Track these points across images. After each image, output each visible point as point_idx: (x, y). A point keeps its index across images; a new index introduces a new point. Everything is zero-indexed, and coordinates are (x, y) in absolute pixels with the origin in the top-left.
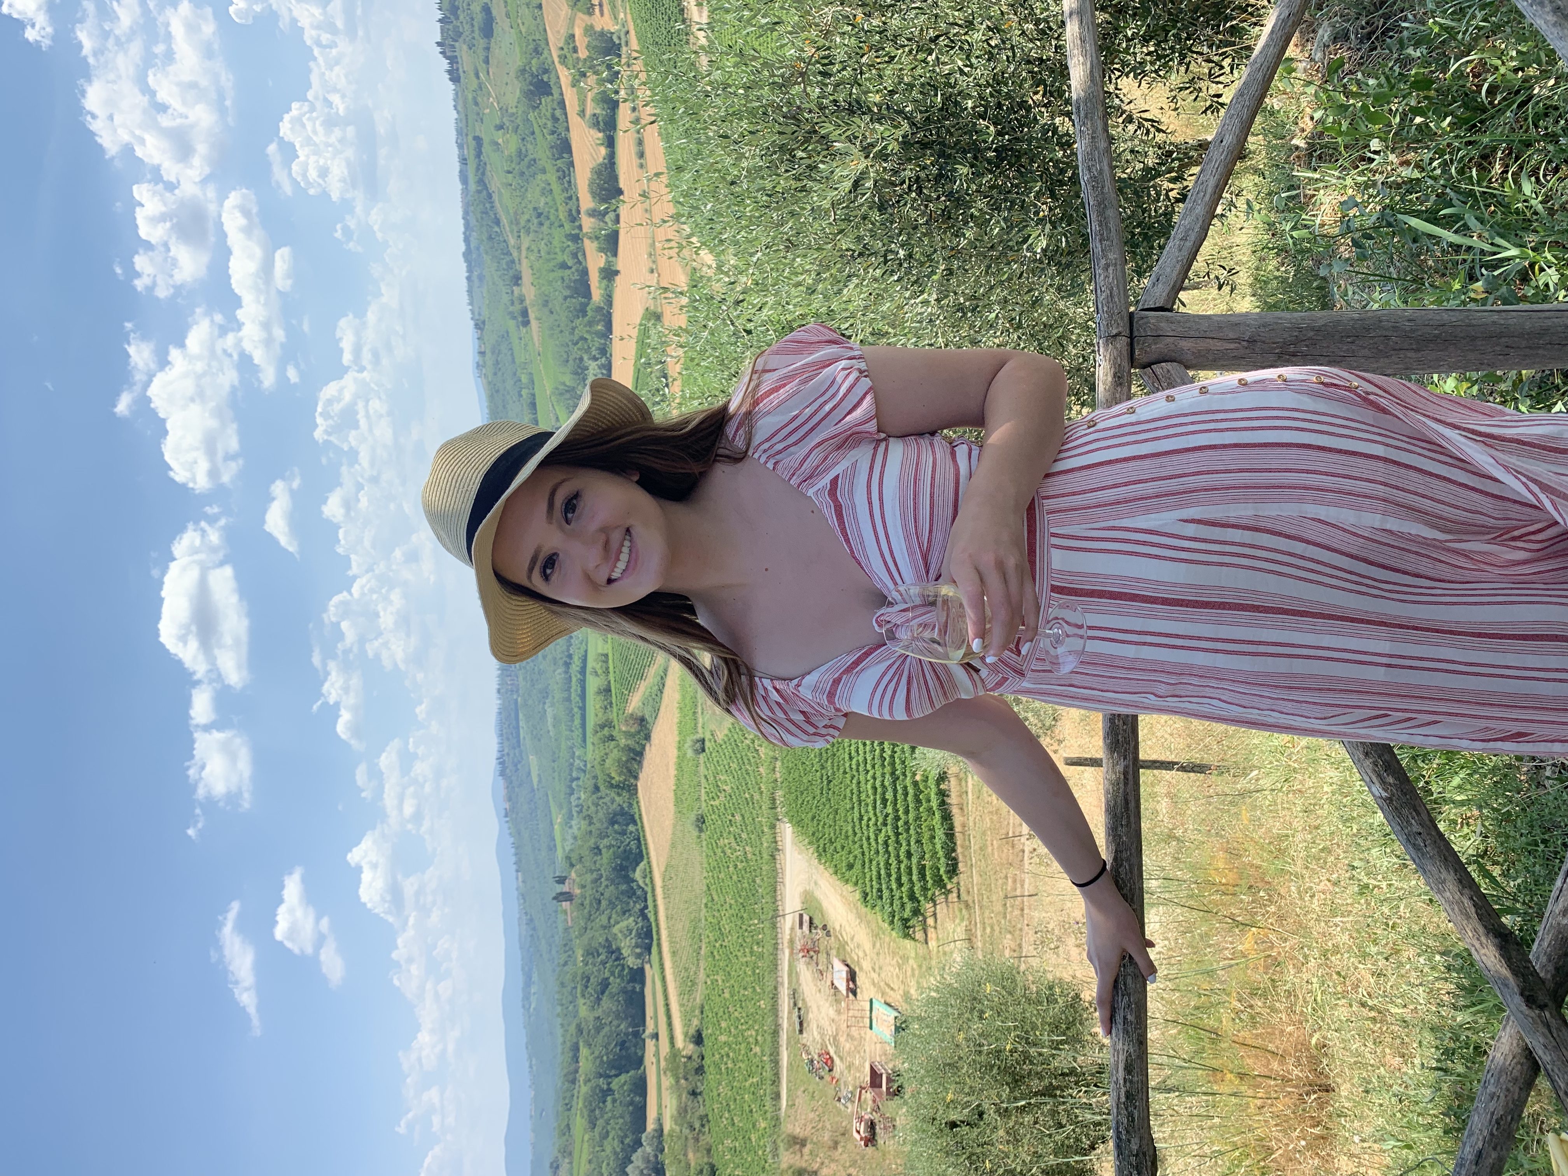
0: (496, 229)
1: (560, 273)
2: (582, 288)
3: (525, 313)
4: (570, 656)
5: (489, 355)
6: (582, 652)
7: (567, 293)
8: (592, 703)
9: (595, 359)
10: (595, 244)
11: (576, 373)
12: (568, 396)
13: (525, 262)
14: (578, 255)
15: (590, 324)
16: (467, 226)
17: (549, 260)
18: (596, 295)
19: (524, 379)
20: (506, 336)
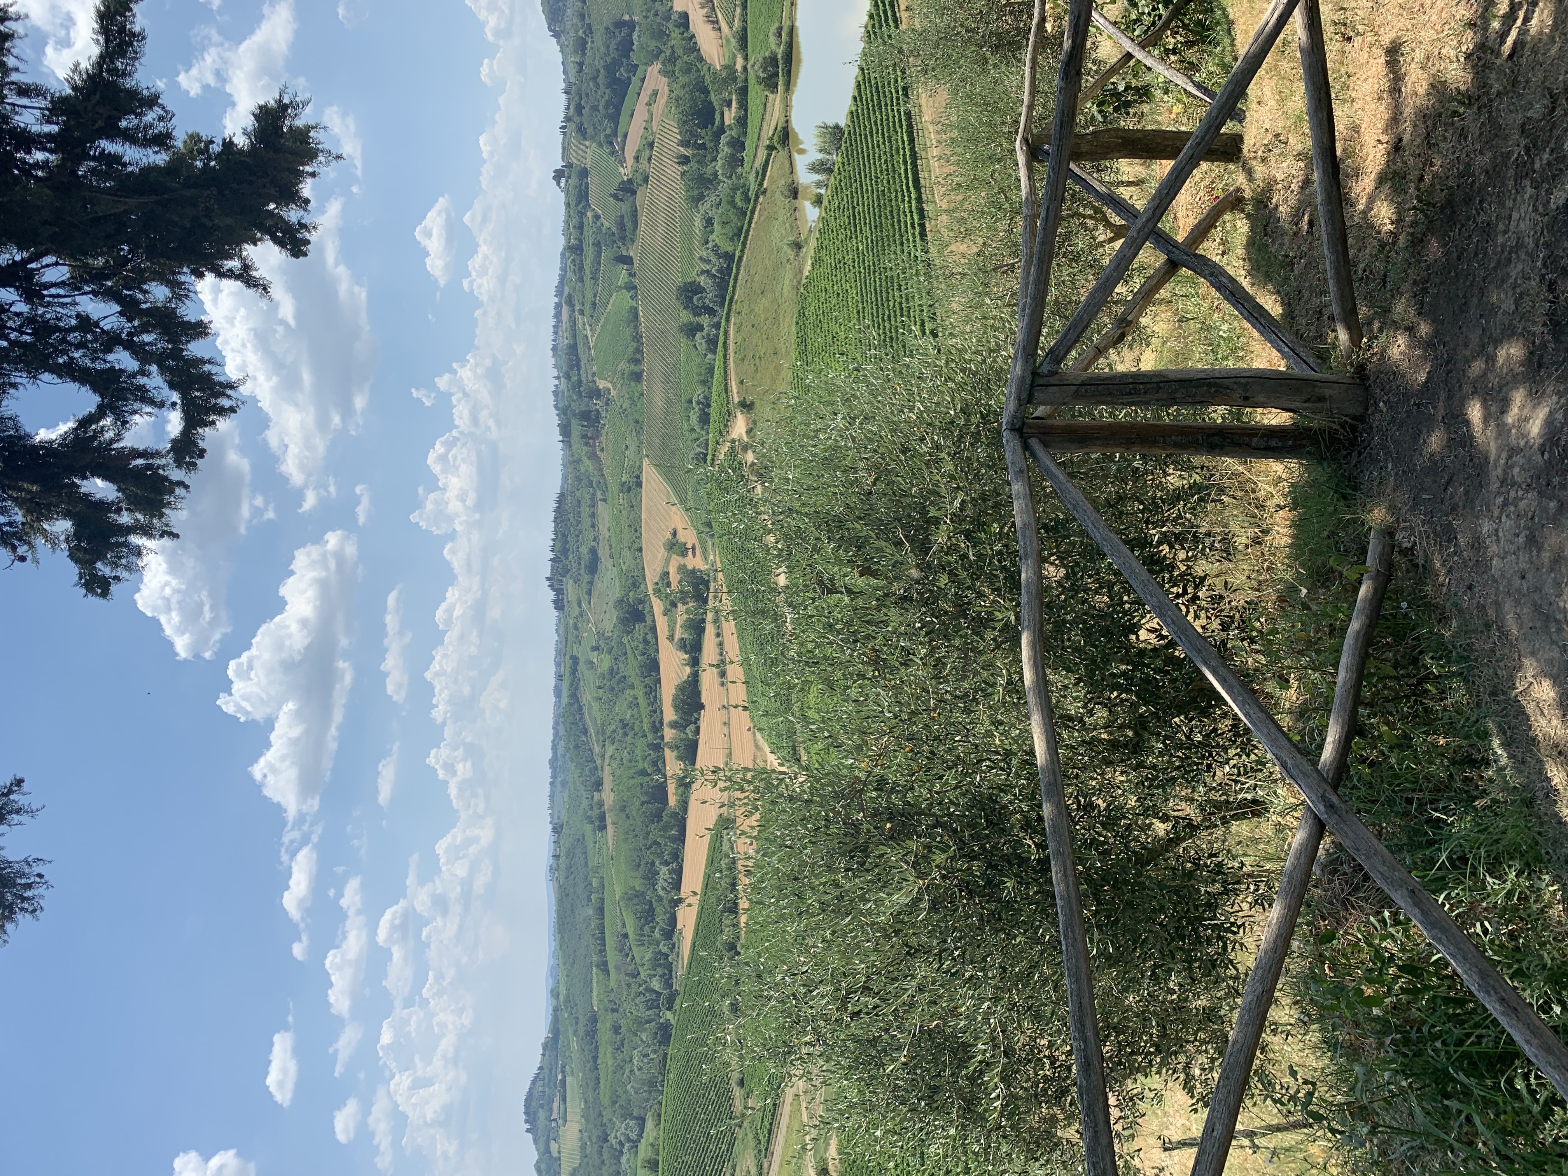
0: (584, 738)
1: (639, 780)
2: (660, 794)
3: (602, 818)
5: (563, 859)
7: (645, 799)
9: (667, 864)
10: (675, 753)
11: (646, 878)
12: (636, 901)
13: (607, 769)
14: (658, 764)
15: (665, 829)
16: (556, 735)
17: (629, 768)
18: (673, 800)
19: (595, 883)
20: (581, 840)
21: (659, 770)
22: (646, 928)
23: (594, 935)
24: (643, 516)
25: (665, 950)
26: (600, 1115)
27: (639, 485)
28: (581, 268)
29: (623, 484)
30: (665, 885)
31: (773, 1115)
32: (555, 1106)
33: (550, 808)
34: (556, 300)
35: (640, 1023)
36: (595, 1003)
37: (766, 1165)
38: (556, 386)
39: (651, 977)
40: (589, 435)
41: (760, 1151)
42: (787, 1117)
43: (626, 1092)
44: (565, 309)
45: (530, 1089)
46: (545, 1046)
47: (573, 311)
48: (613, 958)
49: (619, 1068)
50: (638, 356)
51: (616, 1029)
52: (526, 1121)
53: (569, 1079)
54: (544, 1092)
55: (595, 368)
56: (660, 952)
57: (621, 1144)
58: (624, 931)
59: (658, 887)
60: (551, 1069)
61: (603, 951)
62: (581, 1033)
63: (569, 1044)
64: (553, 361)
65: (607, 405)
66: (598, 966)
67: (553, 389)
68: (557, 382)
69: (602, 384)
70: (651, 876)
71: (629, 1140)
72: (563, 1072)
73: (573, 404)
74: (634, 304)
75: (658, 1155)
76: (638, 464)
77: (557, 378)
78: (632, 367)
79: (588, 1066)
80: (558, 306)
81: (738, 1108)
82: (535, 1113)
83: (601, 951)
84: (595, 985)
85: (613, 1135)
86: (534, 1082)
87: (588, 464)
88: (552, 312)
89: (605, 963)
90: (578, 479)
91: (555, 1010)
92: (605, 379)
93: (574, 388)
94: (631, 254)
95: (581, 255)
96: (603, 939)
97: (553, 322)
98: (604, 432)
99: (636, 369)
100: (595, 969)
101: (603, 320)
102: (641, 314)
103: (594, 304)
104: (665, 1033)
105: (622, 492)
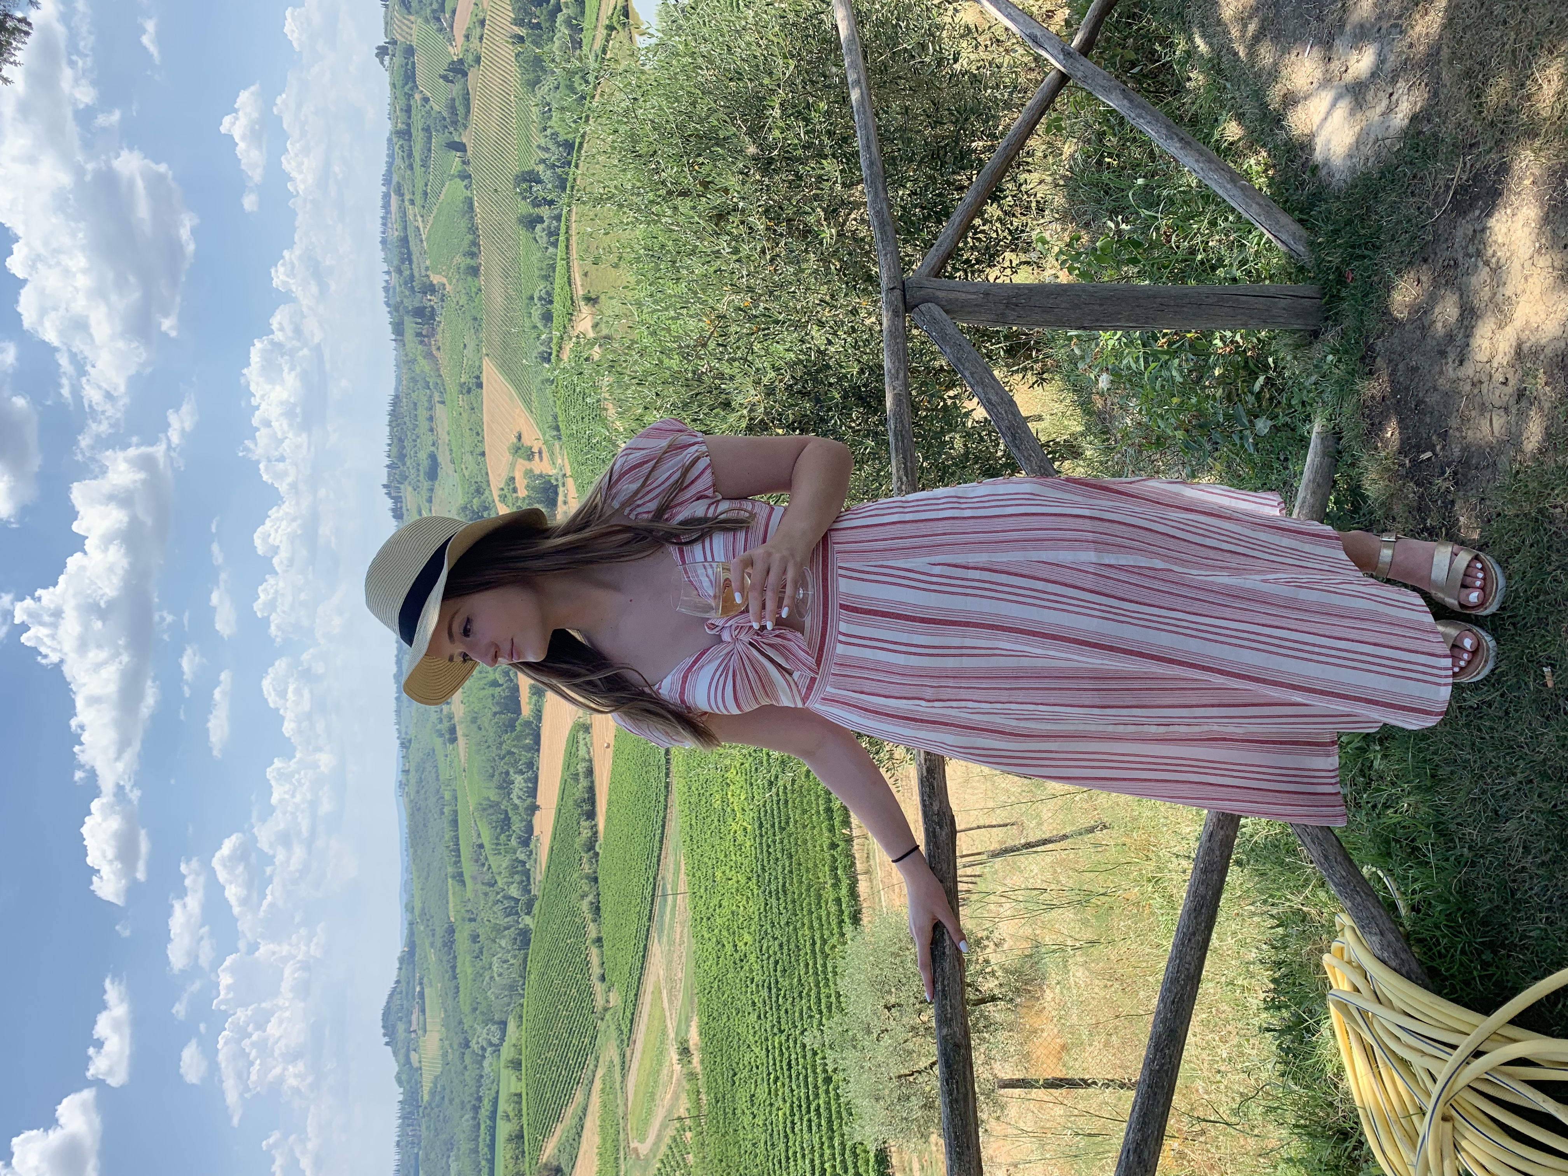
1: (490, 691)
2: (513, 704)
3: (453, 730)
4: (480, 1099)
5: (413, 773)
6: (493, 1092)
7: (498, 709)
8: (502, 1153)
9: (521, 772)
11: (500, 787)
12: (491, 811)
15: (518, 738)
17: (480, 679)
18: (527, 709)
19: (447, 796)
20: (431, 753)
21: (511, 681)
22: (503, 837)
23: (448, 847)
24: (485, 418)
25: (522, 857)
26: (460, 1022)
27: (480, 385)
28: (410, 155)
29: (462, 385)
30: (521, 793)
31: (634, 1005)
32: (414, 1018)
33: (396, 724)
34: (384, 189)
35: (499, 930)
36: (452, 913)
37: (628, 1054)
38: (387, 281)
39: (509, 884)
40: (424, 332)
41: (622, 1041)
42: (648, 1006)
43: (486, 998)
44: (394, 199)
45: (388, 1003)
46: (401, 960)
47: (403, 201)
48: (468, 868)
49: (478, 976)
50: (475, 249)
51: (475, 938)
52: (385, 1035)
53: (427, 991)
54: (402, 1005)
55: (428, 263)
56: (517, 860)
57: (483, 1049)
58: (479, 842)
59: (514, 796)
60: (408, 983)
61: (457, 862)
62: (439, 944)
63: (426, 957)
64: (382, 255)
65: (443, 301)
66: (453, 877)
67: (384, 284)
68: (387, 277)
69: (436, 279)
70: (505, 786)
71: (491, 1044)
72: (421, 984)
73: (405, 300)
74: (469, 194)
75: (520, 1054)
76: (477, 363)
77: (388, 273)
78: (469, 261)
79: (447, 976)
80: (386, 196)
81: (600, 1002)
82: (394, 1026)
83: (456, 863)
84: (450, 896)
85: (474, 1041)
86: (391, 996)
87: (424, 365)
88: (380, 202)
89: (461, 874)
90: (414, 380)
91: (411, 924)
92: (440, 273)
93: (406, 283)
94: (464, 141)
95: (409, 140)
96: (458, 850)
97: (381, 213)
98: (440, 330)
99: (473, 263)
100: (450, 880)
101: (435, 211)
102: (476, 204)
103: (425, 194)
104: (524, 938)
105: (462, 393)
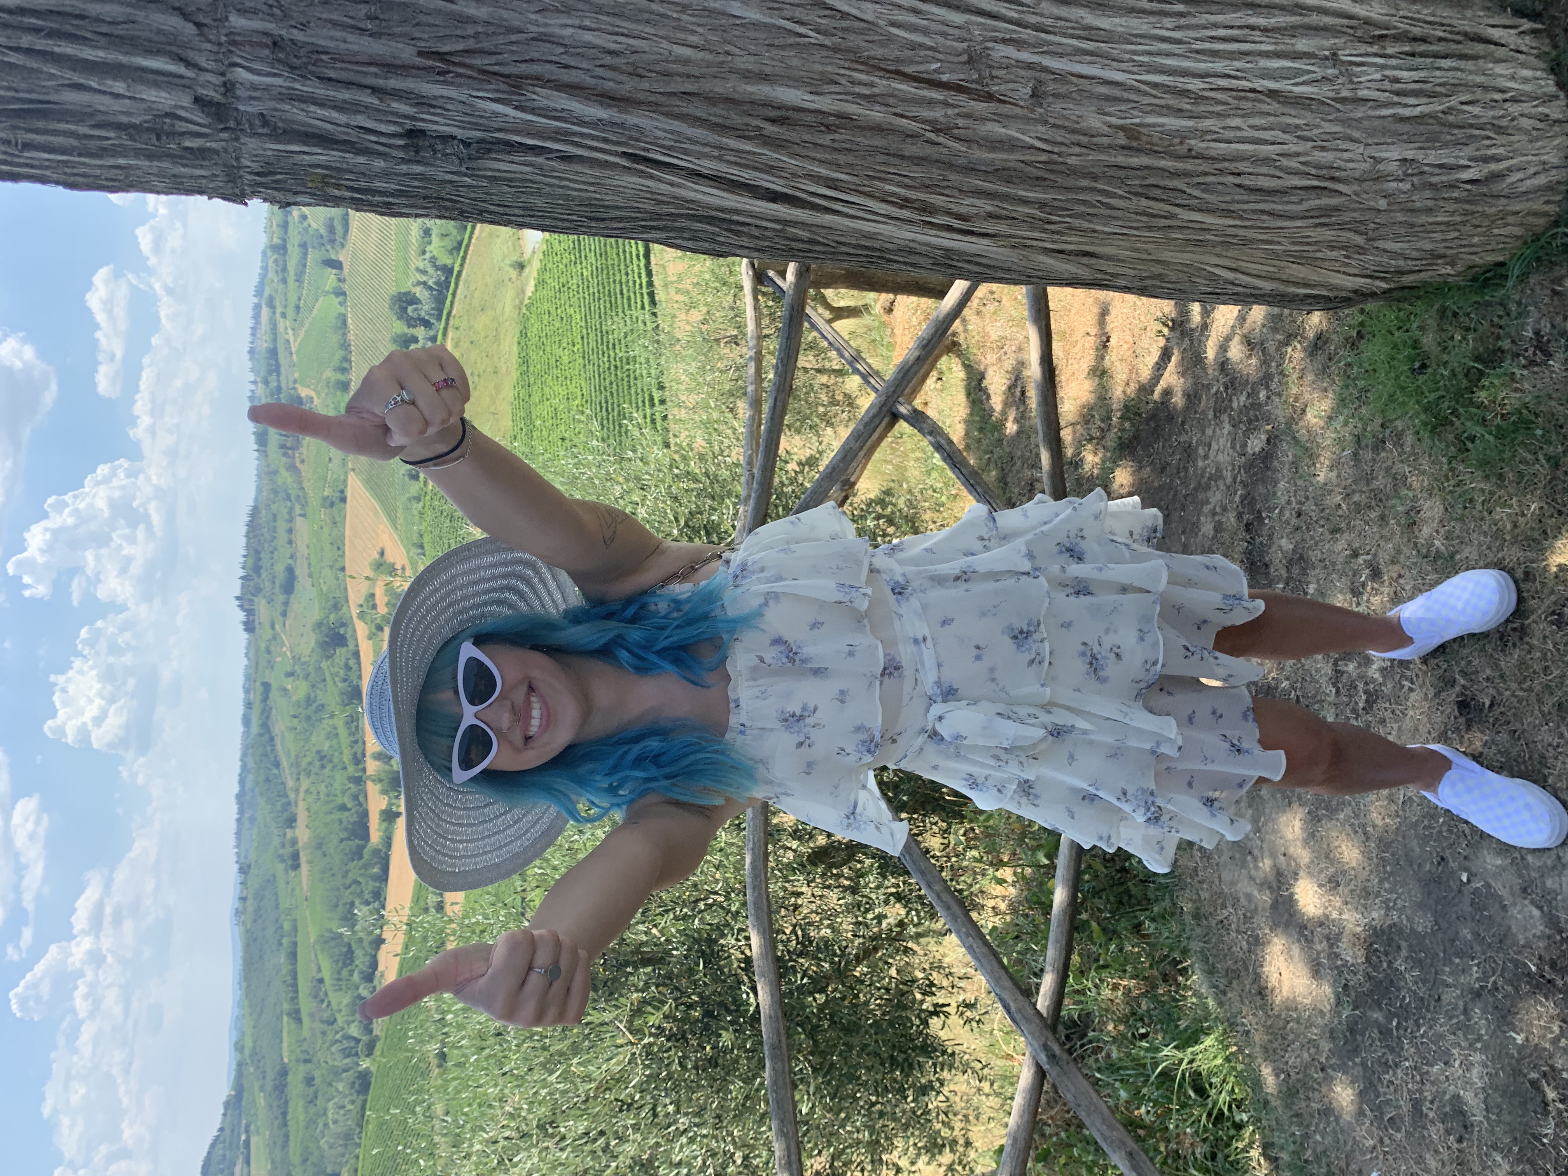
0: (275, 771)
1: (338, 815)
2: (361, 830)
3: (296, 856)
5: (250, 901)
7: (344, 835)
9: (367, 903)
10: (379, 787)
11: (344, 919)
12: (333, 943)
13: (302, 805)
14: (361, 798)
15: (366, 867)
16: (244, 768)
17: (327, 802)
18: (376, 836)
19: (287, 926)
20: (272, 880)
21: (360, 805)
22: (345, 973)
23: (285, 982)
24: (348, 533)
27: (344, 500)
28: (285, 269)
29: (325, 499)
33: (236, 847)
34: (255, 300)
35: (337, 1073)
36: (285, 1053)
38: (252, 390)
39: (349, 1023)
40: (289, 444)
43: (319, 1148)
44: (265, 311)
45: (209, 1153)
46: (227, 1105)
47: (274, 313)
48: (306, 1005)
49: (311, 1123)
50: (346, 365)
51: (309, 1081)
53: (253, 1140)
54: (224, 1156)
55: (297, 375)
58: (319, 976)
60: (233, 1131)
61: (294, 999)
62: (269, 1088)
63: (254, 1101)
64: (249, 364)
66: (289, 1014)
67: (249, 394)
68: (253, 387)
69: (304, 392)
72: (247, 1131)
74: (342, 310)
76: (342, 478)
77: (254, 382)
78: (340, 376)
79: (276, 1123)
80: (257, 307)
84: (285, 1034)
86: (213, 1146)
87: (286, 477)
88: (250, 313)
89: (298, 1011)
90: (275, 492)
91: (240, 1065)
92: (309, 386)
93: (272, 395)
94: (341, 259)
95: (284, 255)
96: (295, 986)
97: (250, 323)
99: (343, 379)
100: (285, 1018)
101: (307, 325)
102: (350, 321)
103: (298, 308)
104: (363, 1082)
105: (324, 506)
